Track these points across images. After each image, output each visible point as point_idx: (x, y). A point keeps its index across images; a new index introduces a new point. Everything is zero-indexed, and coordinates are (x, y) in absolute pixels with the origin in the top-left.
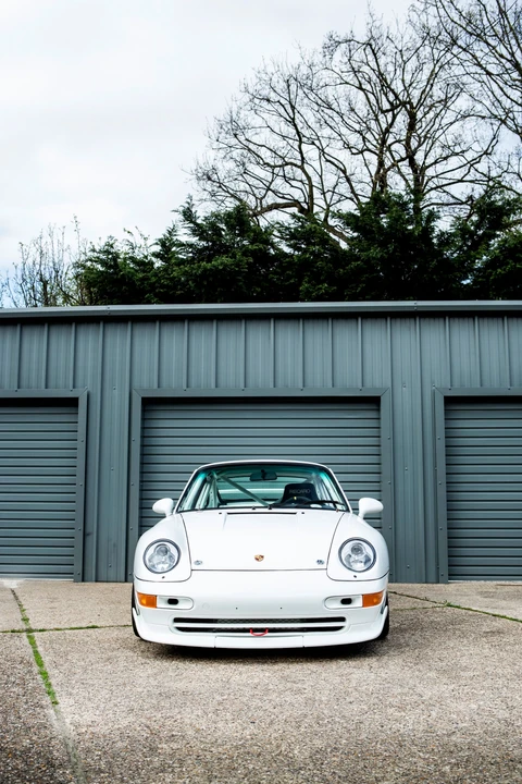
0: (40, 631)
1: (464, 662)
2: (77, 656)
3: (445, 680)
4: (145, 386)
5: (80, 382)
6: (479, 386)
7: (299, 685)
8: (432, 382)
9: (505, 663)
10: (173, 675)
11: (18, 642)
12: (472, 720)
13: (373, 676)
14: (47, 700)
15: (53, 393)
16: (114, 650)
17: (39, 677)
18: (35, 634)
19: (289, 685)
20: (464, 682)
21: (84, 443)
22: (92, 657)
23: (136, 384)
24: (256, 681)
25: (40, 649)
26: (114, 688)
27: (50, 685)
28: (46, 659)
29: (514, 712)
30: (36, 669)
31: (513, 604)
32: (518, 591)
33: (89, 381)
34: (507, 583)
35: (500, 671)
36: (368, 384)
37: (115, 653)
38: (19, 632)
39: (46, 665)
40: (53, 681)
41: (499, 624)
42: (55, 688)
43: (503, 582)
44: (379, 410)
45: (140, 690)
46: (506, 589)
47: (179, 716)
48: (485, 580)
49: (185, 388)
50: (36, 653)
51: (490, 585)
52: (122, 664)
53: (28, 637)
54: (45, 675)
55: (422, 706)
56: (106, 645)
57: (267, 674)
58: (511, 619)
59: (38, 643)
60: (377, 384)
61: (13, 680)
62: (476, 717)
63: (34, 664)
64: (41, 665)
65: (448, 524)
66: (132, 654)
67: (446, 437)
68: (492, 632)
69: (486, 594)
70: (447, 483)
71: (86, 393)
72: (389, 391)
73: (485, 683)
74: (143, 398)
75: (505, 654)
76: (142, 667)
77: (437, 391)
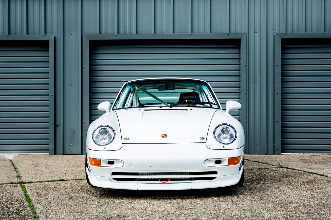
0: (29, 183)
1: (290, 198)
2: (52, 196)
3: (278, 209)
4: (91, 32)
5: (49, 30)
6: (304, 32)
7: (189, 211)
8: (274, 30)
9: (316, 199)
10: (112, 206)
11: (15, 190)
13: (234, 206)
15: (31, 37)
16: (75, 193)
17: (28, 209)
18: (26, 185)
19: (183, 211)
20: (290, 210)
21: (53, 69)
22: (61, 197)
23: (85, 32)
24: (163, 209)
25: (29, 193)
26: (75, 214)
27: (35, 213)
28: (33, 199)
30: (26, 204)
31: (321, 166)
32: (324, 159)
33: (55, 30)
34: (318, 154)
35: (312, 204)
36: (233, 31)
37: (76, 194)
38: (15, 183)
39: (33, 202)
40: (37, 211)
41: (312, 177)
42: (38, 215)
43: (315, 154)
44: (239, 48)
45: (91, 215)
46: (317, 158)
48: (304, 153)
49: (117, 34)
50: (26, 195)
51: (307, 156)
52: (80, 200)
53: (21, 186)
54: (32, 208)
56: (70, 190)
57: (169, 205)
58: (320, 175)
59: (27, 190)
60: (239, 31)
61: (12, 210)
63: (25, 201)
64: (29, 201)
65: (282, 119)
66: (86, 195)
67: (282, 65)
68: (307, 182)
69: (304, 161)
70: (282, 93)
71: (53, 37)
72: (246, 36)
73: (303, 210)
74: (90, 41)
75: (316, 194)
76: (92, 202)
77: (276, 36)
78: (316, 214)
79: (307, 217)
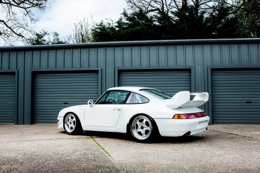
0: (96, 137)
3: (221, 150)
4: (119, 65)
5: (99, 65)
6: (222, 65)
8: (207, 64)
12: (233, 160)
13: (199, 149)
14: (107, 155)
15: (91, 69)
17: (101, 149)
19: (176, 151)
21: (101, 84)
23: (116, 66)
25: (98, 142)
27: (106, 151)
29: (245, 158)
31: (234, 130)
32: (234, 127)
33: (102, 65)
34: (230, 125)
35: (236, 148)
36: (187, 65)
38: (89, 138)
39: (102, 146)
41: (231, 136)
42: (108, 152)
43: (229, 125)
44: (190, 73)
45: (133, 152)
46: (230, 126)
47: (147, 159)
48: (223, 124)
49: (131, 67)
51: (225, 126)
52: (124, 146)
53: (93, 139)
54: (103, 149)
55: (217, 156)
57: (168, 148)
58: (235, 134)
60: (190, 65)
62: (234, 159)
63: (98, 146)
64: (100, 146)
65: (212, 107)
66: (126, 143)
67: (211, 81)
68: (230, 138)
69: (225, 128)
70: (212, 95)
71: (101, 68)
72: (194, 67)
73: (233, 151)
74: (118, 70)
75: (236, 143)
76: (130, 147)
77: (208, 67)
78: (240, 152)
79: (236, 154)
